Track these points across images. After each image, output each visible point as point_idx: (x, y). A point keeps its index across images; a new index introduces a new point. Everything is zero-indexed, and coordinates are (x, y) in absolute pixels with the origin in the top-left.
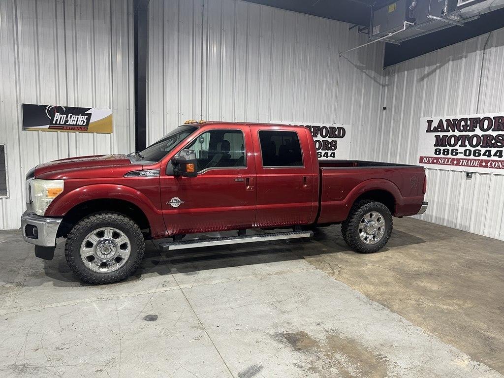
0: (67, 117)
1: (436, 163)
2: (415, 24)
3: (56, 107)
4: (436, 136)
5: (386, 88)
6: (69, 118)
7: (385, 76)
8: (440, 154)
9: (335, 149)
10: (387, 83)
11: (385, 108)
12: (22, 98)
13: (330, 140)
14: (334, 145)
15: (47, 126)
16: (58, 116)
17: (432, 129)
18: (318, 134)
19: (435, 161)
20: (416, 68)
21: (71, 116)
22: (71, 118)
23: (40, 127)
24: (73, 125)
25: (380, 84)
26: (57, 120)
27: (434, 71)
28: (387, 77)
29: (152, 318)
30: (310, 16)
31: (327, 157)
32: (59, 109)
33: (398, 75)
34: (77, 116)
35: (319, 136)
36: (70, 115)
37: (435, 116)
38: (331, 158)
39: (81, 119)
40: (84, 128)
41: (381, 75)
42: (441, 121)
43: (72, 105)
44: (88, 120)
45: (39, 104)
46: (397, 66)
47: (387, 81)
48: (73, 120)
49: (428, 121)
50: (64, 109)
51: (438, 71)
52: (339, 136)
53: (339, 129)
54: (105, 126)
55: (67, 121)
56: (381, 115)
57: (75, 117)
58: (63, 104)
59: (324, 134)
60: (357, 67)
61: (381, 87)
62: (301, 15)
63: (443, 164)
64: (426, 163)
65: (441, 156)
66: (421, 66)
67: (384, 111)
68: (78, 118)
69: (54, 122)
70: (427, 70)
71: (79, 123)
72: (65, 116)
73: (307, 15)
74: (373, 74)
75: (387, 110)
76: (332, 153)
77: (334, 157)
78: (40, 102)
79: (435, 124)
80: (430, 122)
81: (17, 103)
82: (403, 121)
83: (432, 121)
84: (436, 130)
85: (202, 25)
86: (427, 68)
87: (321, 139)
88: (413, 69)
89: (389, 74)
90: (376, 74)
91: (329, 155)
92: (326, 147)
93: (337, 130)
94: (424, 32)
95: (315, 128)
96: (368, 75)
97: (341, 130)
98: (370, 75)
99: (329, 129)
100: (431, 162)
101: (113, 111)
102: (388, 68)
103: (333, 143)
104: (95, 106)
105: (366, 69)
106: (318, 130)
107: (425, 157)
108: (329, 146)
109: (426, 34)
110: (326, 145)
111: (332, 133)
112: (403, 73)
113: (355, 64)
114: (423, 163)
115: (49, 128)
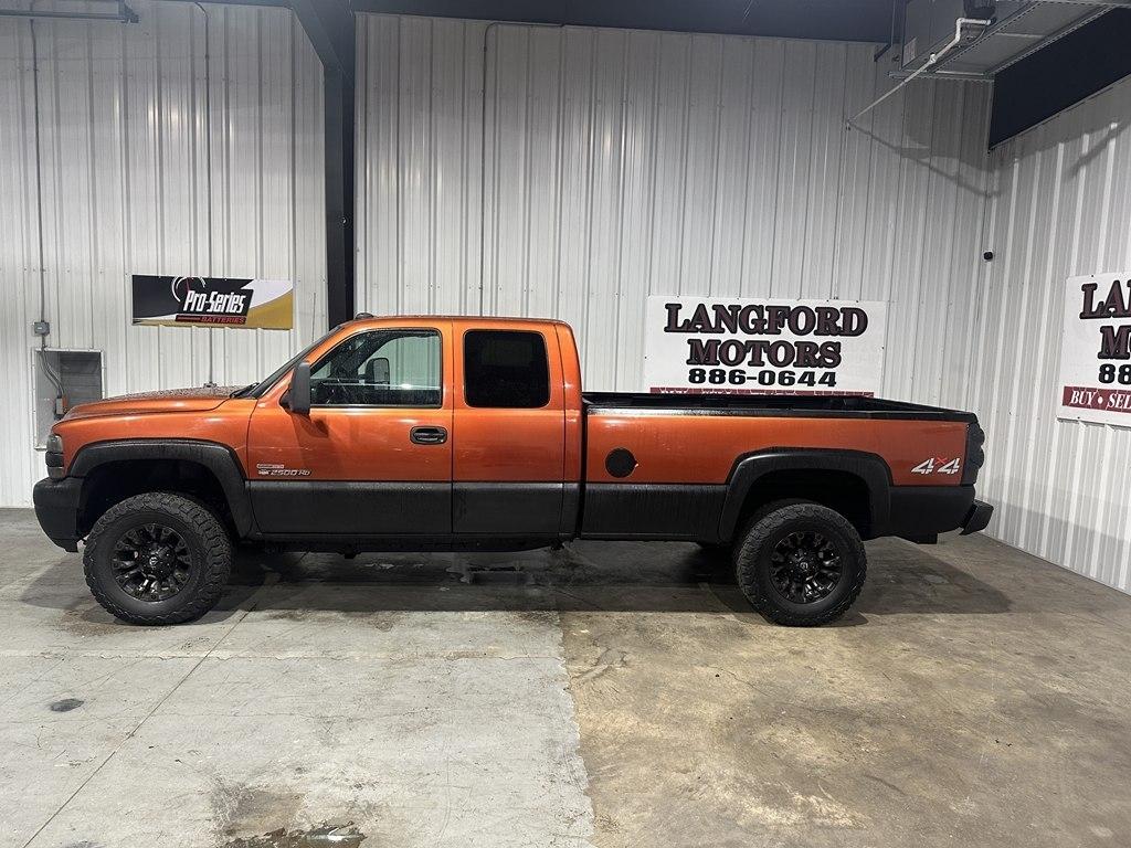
0: (208, 299)
1: (1103, 407)
2: (994, 20)
3: (189, 279)
4: (1103, 329)
5: (995, 201)
6: (211, 301)
7: (990, 170)
8: (1111, 380)
9: (837, 361)
10: (995, 189)
11: (989, 256)
12: (134, 265)
13: (820, 340)
14: (833, 355)
15: (175, 316)
16: (192, 296)
17: (1094, 309)
18: (783, 326)
19: (1100, 400)
20: (1062, 141)
21: (216, 296)
23: (161, 318)
24: (219, 313)
25: (977, 192)
26: (190, 304)
27: (1104, 145)
28: (997, 174)
29: (66, 706)
30: (760, 40)
31: (811, 383)
32: (194, 284)
33: (1021, 165)
34: (227, 296)
35: (786, 330)
36: (214, 293)
37: (1105, 271)
38: (824, 388)
39: (234, 302)
40: (239, 319)
41: (979, 167)
42: (1117, 283)
43: (218, 275)
44: (247, 302)
45: (160, 275)
46: (1018, 139)
47: (996, 182)
48: (220, 303)
49: (1084, 287)
50: (204, 283)
51: (1112, 143)
52: (847, 331)
53: (848, 312)
54: (279, 315)
56: (981, 273)
57: (223, 298)
58: (202, 274)
59: (802, 324)
60: (902, 152)
61: (982, 199)
62: (733, 41)
63: (1119, 410)
64: (1078, 405)
65: (1116, 385)
66: (1072, 136)
67: (989, 263)
68: (228, 300)
69: (185, 309)
70: (1086, 143)
71: (230, 310)
72: (205, 295)
73: (749, 39)
74: (953, 165)
75: (995, 259)
76: (826, 374)
77: (832, 383)
78: (163, 271)
79: (1101, 296)
80: (1089, 289)
81: (125, 274)
82: (1030, 288)
83: (1095, 286)
84: (1103, 311)
85: (484, 91)
86: (1086, 138)
87: (792, 338)
88: (1055, 144)
89: (1002, 165)
90: (964, 165)
91: (817, 379)
92: (806, 357)
93: (842, 315)
94: (1043, 40)
95: (774, 311)
96: (937, 171)
97: (855, 316)
98: (945, 170)
99: (816, 314)
100: (1089, 403)
101: (294, 282)
102: (999, 147)
103: (830, 349)
104: (262, 275)
105: (931, 154)
106: (781, 316)
107: (1076, 389)
108: (818, 355)
109: (1047, 44)
110: (806, 355)
111: (826, 324)
112: (1032, 157)
113: (895, 145)
114: (1072, 405)
115: (177, 320)
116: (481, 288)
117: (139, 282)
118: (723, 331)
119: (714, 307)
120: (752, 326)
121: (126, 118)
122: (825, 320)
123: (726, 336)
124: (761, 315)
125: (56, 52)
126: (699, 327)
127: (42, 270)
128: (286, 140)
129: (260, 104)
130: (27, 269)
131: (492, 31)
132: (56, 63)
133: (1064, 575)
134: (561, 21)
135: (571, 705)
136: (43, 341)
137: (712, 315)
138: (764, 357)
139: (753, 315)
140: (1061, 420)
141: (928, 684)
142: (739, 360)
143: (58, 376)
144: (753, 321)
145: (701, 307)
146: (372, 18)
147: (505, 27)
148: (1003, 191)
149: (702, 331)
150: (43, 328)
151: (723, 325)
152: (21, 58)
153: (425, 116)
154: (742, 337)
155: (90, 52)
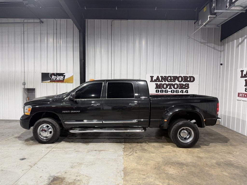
0: (56, 77)
1: (246, 97)
3: (52, 73)
4: (245, 80)
5: (222, 52)
7: (221, 46)
9: (188, 88)
10: (222, 50)
11: (221, 64)
12: (42, 71)
13: (184, 83)
14: (187, 86)
15: (49, 81)
16: (53, 77)
17: (243, 76)
20: (235, 40)
22: (58, 77)
23: (47, 81)
25: (218, 51)
26: (53, 78)
27: (244, 40)
28: (222, 46)
29: (23, 159)
30: (169, 21)
31: (183, 93)
32: (53, 74)
33: (227, 45)
34: (60, 77)
35: (177, 81)
36: (57, 76)
37: (245, 67)
38: (186, 94)
39: (61, 78)
40: (62, 81)
41: (219, 45)
43: (58, 72)
44: (64, 78)
46: (226, 39)
47: (222, 48)
48: (59, 78)
49: (241, 71)
50: (55, 74)
52: (190, 81)
53: (190, 77)
54: (70, 80)
55: (56, 79)
56: (220, 68)
57: (59, 77)
58: (55, 72)
59: (180, 80)
60: (201, 43)
61: (219, 52)
62: (163, 21)
64: (241, 97)
66: (237, 38)
67: (222, 66)
69: (52, 79)
70: (240, 40)
72: (56, 76)
73: (167, 21)
74: (213, 45)
75: (223, 65)
76: (186, 91)
78: (48, 72)
79: (245, 73)
81: (40, 73)
82: (230, 71)
83: (243, 71)
84: (245, 76)
86: (240, 39)
87: (178, 83)
88: (234, 40)
89: (223, 45)
90: (215, 45)
91: (184, 91)
92: (181, 87)
93: (189, 78)
94: (228, 19)
95: (174, 77)
96: (209, 47)
97: (192, 78)
98: (211, 46)
99: (183, 78)
100: (243, 96)
101: (74, 74)
102: (223, 41)
103: (187, 85)
104: (67, 72)
105: (208, 43)
106: (175, 78)
107: (240, 93)
108: (184, 86)
109: (229, 20)
110: (181, 86)
111: (186, 80)
112: (229, 43)
113: (199, 41)
114: (240, 97)
115: (50, 82)
116: (111, 74)
117: (43, 74)
118: (163, 82)
119: (161, 77)
120: (169, 80)
121: (41, 42)
122: (185, 79)
123: (163, 83)
124: (171, 78)
125: (28, 30)
126: (158, 81)
127: (24, 72)
128: (72, 45)
129: (67, 38)
130: (22, 72)
131: (113, 22)
132: (28, 32)
133: (239, 135)
134: (127, 19)
135: (123, 161)
136: (24, 86)
137: (160, 78)
138: (172, 87)
139: (169, 78)
140: (238, 100)
141: (201, 158)
142: (167, 88)
143: (27, 93)
144: (169, 79)
145: (158, 77)
146: (89, 20)
147: (116, 21)
148: (224, 50)
149: (158, 82)
150: (24, 84)
151: (163, 80)
152: (21, 31)
153: (100, 39)
154: (167, 83)
155: (34, 29)
